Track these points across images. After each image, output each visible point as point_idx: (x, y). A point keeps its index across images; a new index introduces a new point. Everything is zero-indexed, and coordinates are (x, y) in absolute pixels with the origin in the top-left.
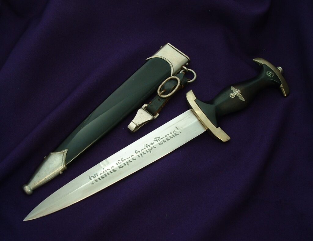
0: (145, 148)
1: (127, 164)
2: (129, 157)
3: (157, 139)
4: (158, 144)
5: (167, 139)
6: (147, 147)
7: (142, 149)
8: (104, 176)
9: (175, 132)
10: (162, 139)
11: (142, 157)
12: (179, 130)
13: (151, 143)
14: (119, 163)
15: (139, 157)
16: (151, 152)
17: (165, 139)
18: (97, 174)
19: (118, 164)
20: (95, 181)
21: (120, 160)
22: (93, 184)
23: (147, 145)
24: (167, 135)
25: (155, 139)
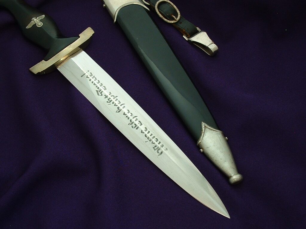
1: (136, 118)
2: (127, 117)
3: (99, 93)
4: (106, 90)
5: (98, 83)
6: (111, 101)
8: (155, 138)
9: (89, 76)
11: (124, 104)
12: (86, 73)
13: (105, 98)
14: (135, 127)
15: (124, 107)
16: (117, 96)
17: (98, 85)
18: (154, 148)
19: (137, 127)
20: (163, 147)
21: (132, 126)
22: (167, 149)
23: (109, 101)
24: (93, 84)
25: (100, 94)
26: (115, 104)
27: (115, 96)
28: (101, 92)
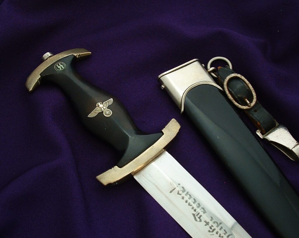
0: (217, 233)
3: (197, 217)
4: (205, 214)
5: (194, 203)
6: (214, 230)
7: (220, 236)
9: (180, 192)
10: (195, 210)
11: (231, 235)
12: (176, 187)
13: (205, 225)
16: (221, 223)
17: (195, 206)
23: (211, 230)
24: (187, 204)
25: (198, 220)
26: (220, 234)
27: (219, 223)
28: (199, 216)
